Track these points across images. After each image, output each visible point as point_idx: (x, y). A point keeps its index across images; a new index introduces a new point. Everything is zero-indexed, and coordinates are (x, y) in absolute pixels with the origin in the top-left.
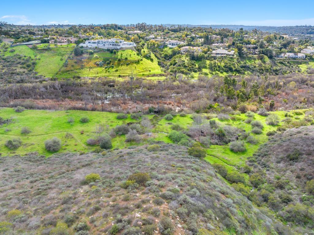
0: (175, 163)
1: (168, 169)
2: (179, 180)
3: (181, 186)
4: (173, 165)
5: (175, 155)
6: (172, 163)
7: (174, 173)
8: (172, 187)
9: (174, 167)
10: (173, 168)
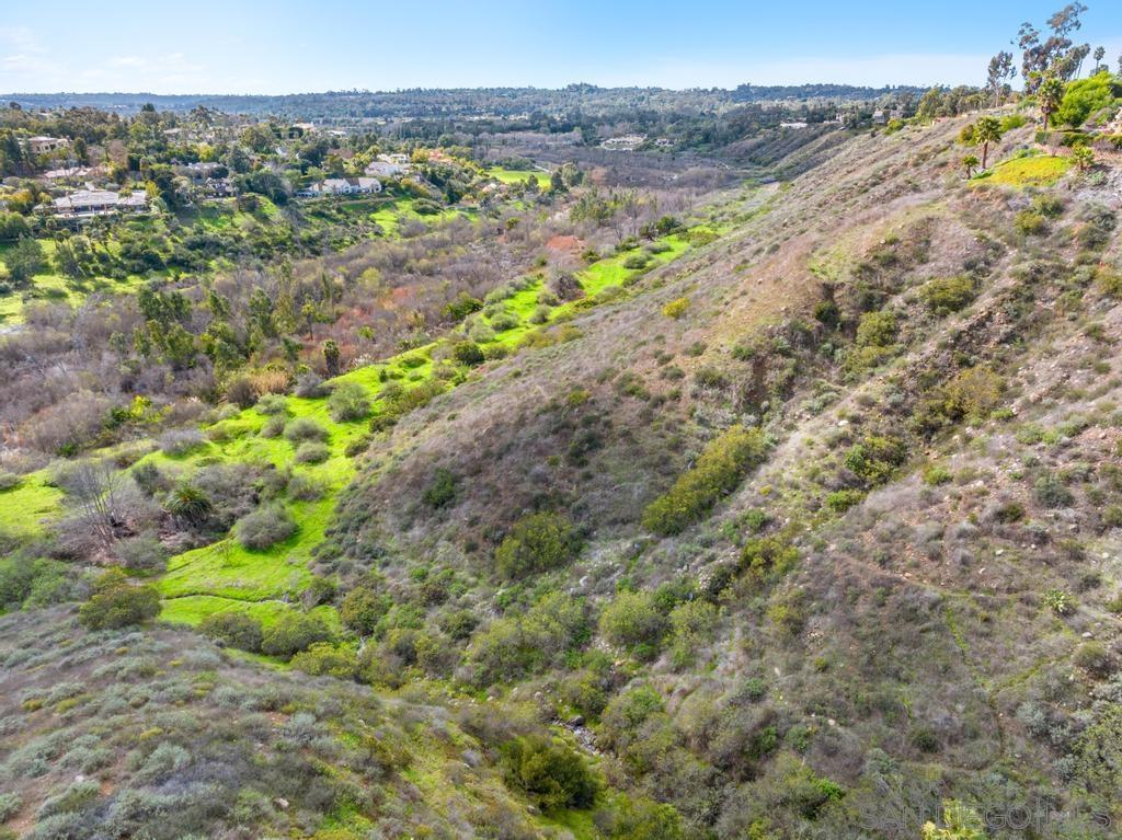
0: (39, 691)
1: (13, 732)
2: (81, 750)
3: (100, 765)
4: (32, 703)
5: (26, 660)
6: (20, 698)
7: (51, 731)
8: (55, 793)
9: (38, 708)
10: (35, 715)
